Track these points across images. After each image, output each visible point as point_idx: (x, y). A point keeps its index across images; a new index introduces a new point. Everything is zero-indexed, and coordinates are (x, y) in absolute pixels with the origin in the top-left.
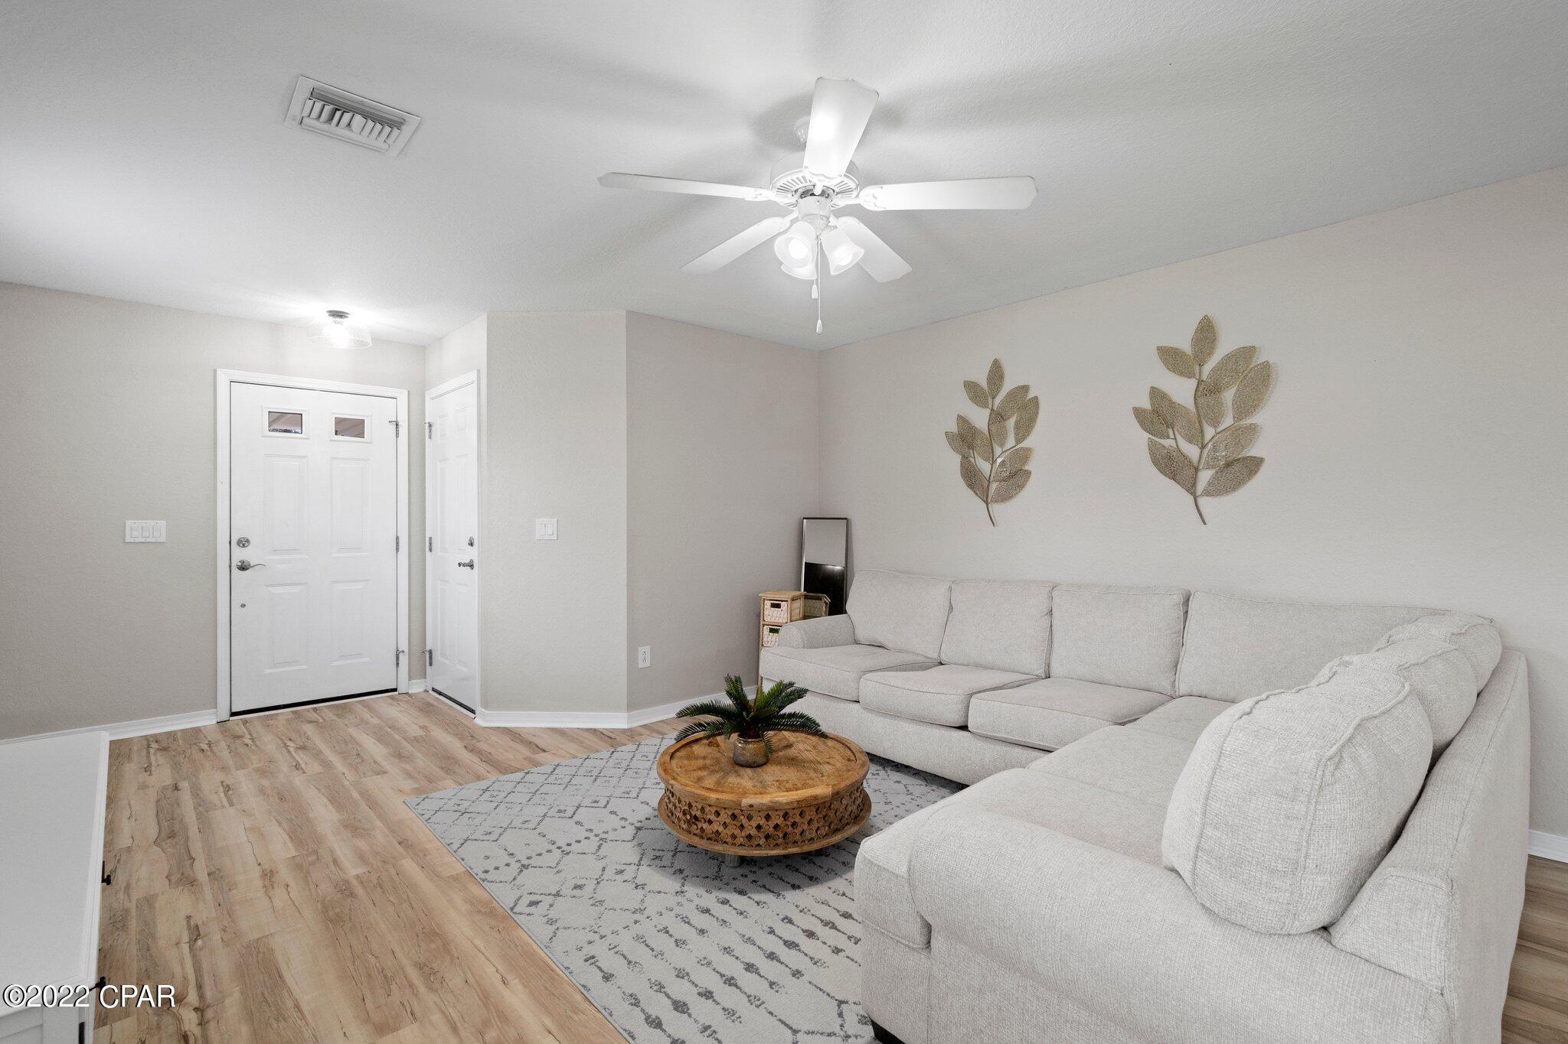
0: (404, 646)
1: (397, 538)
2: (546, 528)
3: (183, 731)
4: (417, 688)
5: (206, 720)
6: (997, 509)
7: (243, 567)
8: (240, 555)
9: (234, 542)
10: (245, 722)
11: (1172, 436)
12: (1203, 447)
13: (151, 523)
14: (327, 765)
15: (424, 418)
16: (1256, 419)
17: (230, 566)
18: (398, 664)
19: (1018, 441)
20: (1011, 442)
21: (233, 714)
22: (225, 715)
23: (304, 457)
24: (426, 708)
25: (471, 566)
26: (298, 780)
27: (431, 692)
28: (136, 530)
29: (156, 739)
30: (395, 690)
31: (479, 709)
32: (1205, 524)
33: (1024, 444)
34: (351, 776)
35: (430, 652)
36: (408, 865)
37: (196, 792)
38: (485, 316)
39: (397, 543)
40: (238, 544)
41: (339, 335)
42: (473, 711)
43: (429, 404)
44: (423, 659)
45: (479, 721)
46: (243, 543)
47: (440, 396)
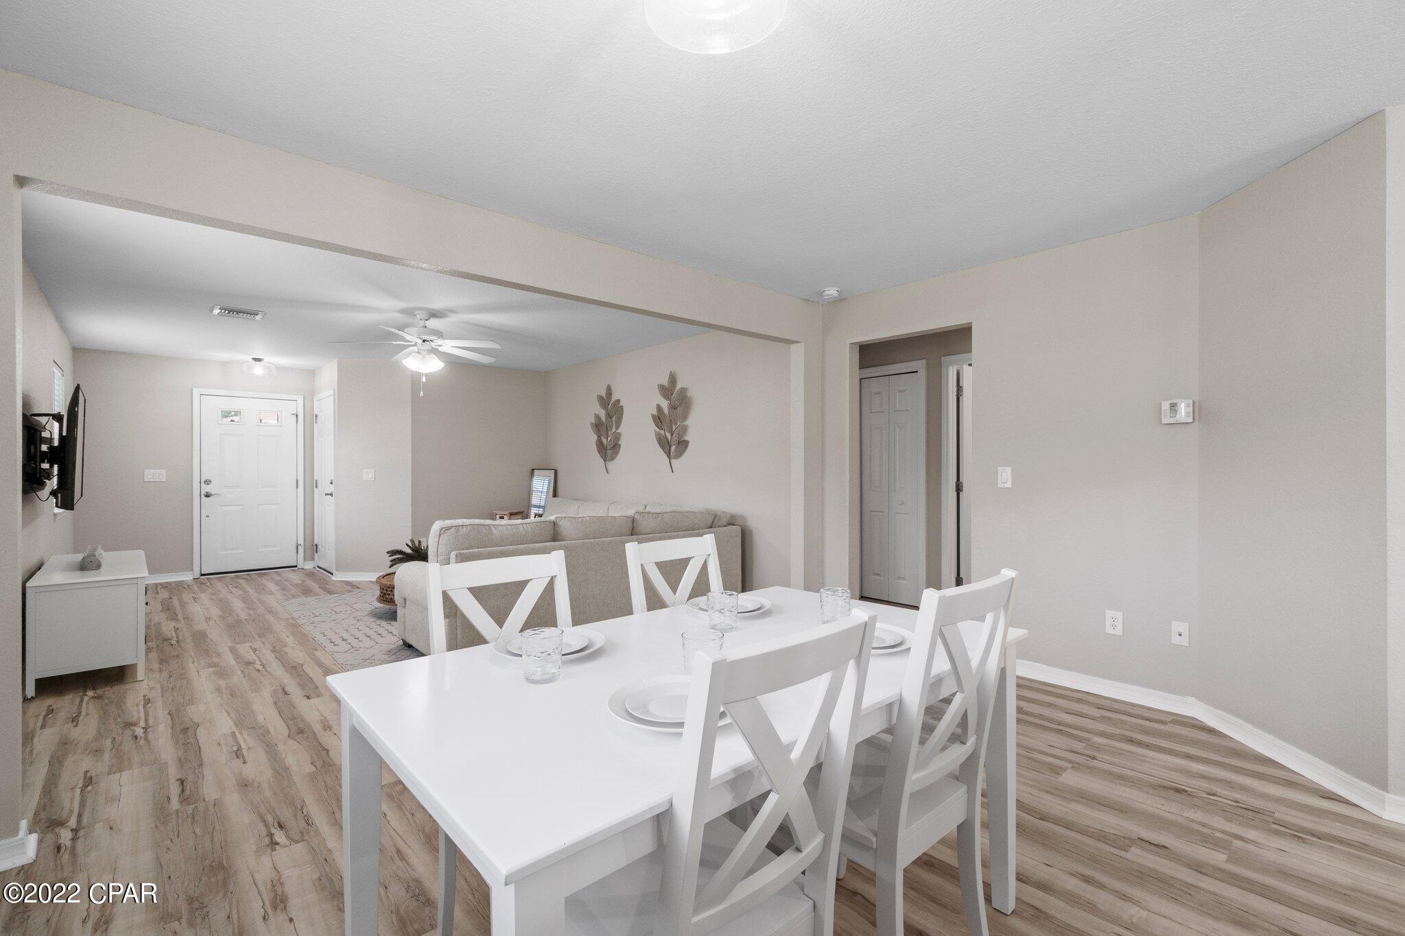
0: (301, 541)
1: (297, 480)
2: (368, 474)
3: (175, 582)
4: (309, 566)
5: (187, 577)
6: (609, 464)
7: (208, 495)
8: (206, 488)
9: (202, 482)
10: (208, 579)
11: (664, 429)
12: (672, 435)
13: (158, 471)
14: (245, 592)
15: (313, 411)
16: (686, 423)
17: (200, 495)
18: (297, 552)
19: (617, 429)
20: (614, 430)
21: (202, 575)
22: (198, 575)
23: (242, 435)
24: (310, 574)
25: (331, 495)
26: (230, 596)
27: (317, 568)
28: (151, 475)
29: (161, 584)
30: (296, 566)
31: (334, 572)
32: (673, 473)
34: (256, 595)
35: (316, 545)
36: (269, 617)
37: (180, 600)
38: (336, 360)
39: (297, 483)
40: (205, 483)
41: (258, 370)
42: (332, 574)
43: (316, 404)
44: (313, 549)
45: (334, 578)
46: (208, 482)
47: (321, 399)
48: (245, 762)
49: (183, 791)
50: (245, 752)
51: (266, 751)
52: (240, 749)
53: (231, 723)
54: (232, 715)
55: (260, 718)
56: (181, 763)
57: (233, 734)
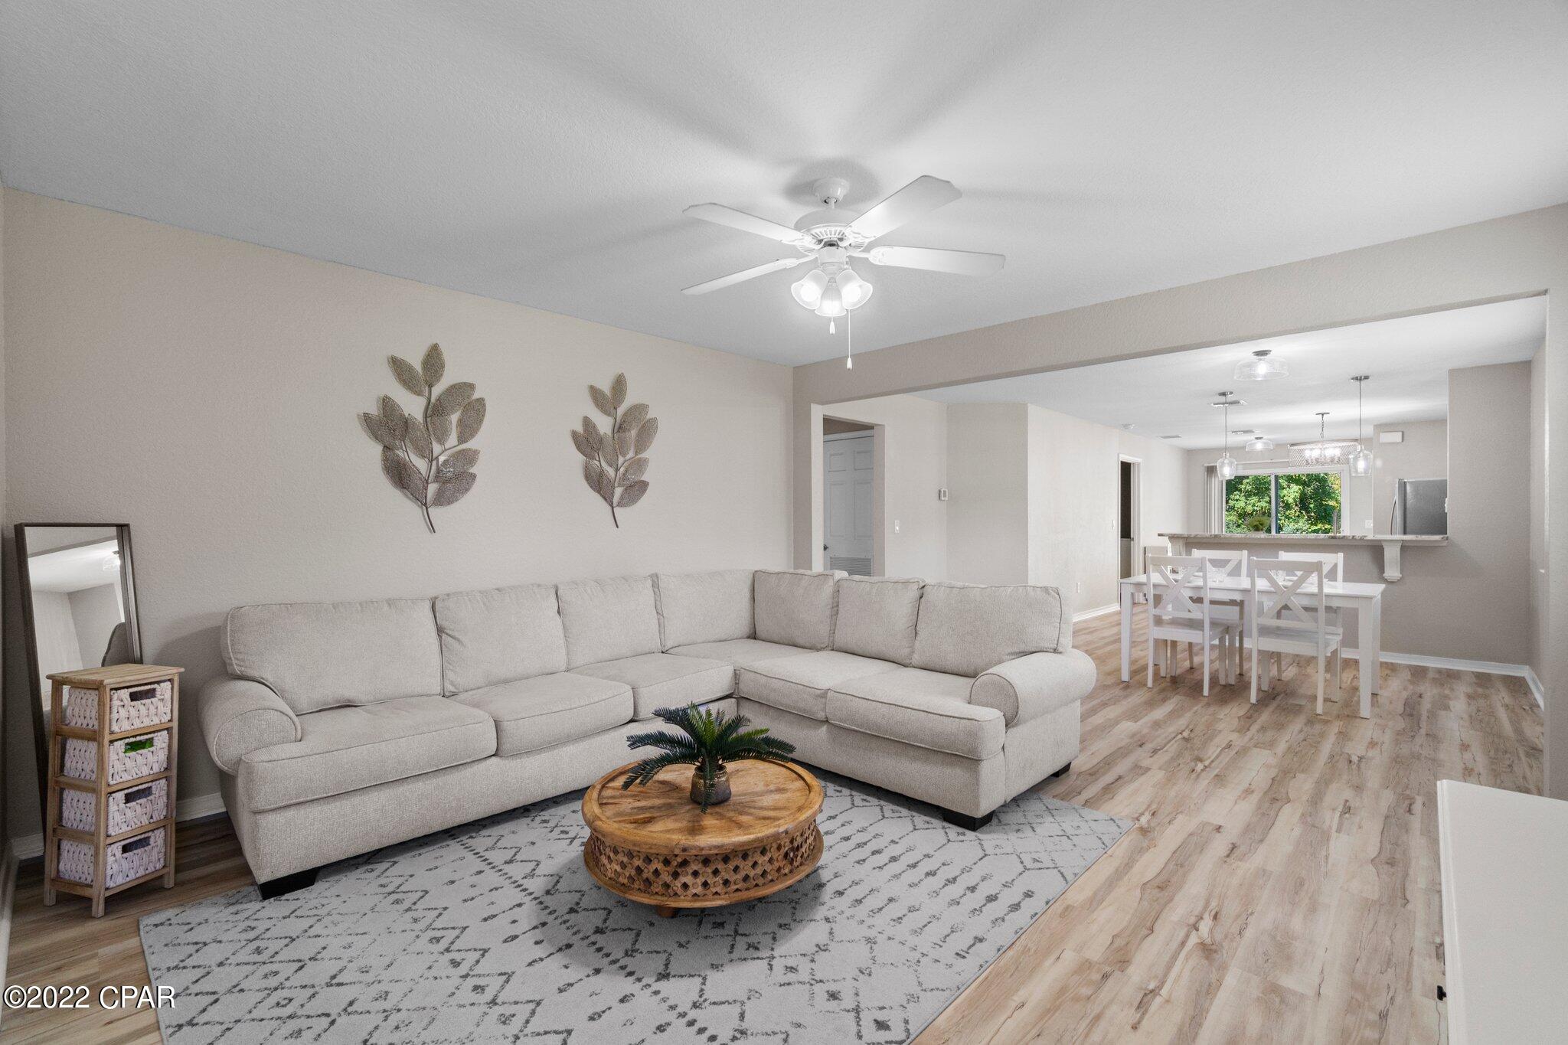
6: (438, 513)
11: (597, 459)
12: (617, 470)
19: (462, 439)
32: (617, 527)
33: (470, 445)
48: (1347, 801)
49: (1411, 805)
50: (1340, 808)
51: (1321, 799)
52: (1343, 813)
53: (1332, 843)
54: (1324, 853)
55: (1297, 832)
56: (1406, 828)
57: (1339, 830)
